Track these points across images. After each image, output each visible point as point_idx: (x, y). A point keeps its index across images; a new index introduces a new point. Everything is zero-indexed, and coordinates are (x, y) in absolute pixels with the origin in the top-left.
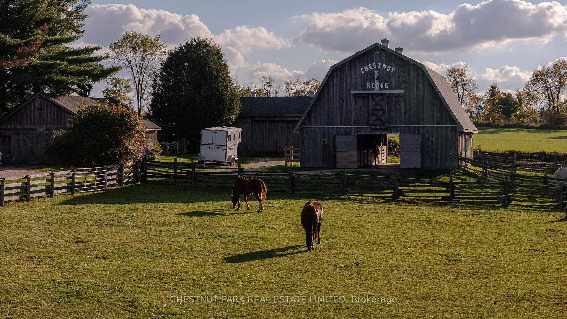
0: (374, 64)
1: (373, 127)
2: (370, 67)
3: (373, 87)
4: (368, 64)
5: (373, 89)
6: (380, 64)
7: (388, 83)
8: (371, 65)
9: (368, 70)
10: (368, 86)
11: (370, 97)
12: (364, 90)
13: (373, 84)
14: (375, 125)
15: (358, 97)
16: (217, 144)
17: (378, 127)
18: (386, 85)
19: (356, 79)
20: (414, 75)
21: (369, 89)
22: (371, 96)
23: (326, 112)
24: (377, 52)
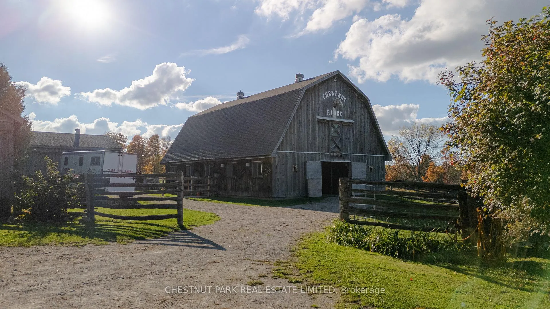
0: (332, 91)
1: (332, 154)
2: (329, 94)
3: (331, 115)
4: (328, 91)
5: (332, 116)
6: (336, 92)
7: (342, 112)
8: (330, 92)
9: (328, 97)
10: (328, 113)
11: (330, 124)
12: (325, 116)
13: (331, 111)
14: (334, 152)
15: (322, 123)
16: (123, 172)
17: (335, 154)
18: (341, 114)
19: (319, 104)
20: (359, 107)
21: (329, 116)
22: (332, 123)
23: (296, 137)
24: (335, 81)
